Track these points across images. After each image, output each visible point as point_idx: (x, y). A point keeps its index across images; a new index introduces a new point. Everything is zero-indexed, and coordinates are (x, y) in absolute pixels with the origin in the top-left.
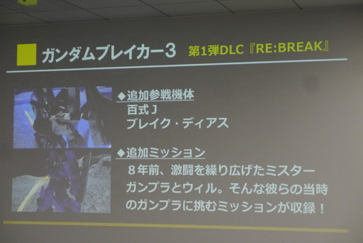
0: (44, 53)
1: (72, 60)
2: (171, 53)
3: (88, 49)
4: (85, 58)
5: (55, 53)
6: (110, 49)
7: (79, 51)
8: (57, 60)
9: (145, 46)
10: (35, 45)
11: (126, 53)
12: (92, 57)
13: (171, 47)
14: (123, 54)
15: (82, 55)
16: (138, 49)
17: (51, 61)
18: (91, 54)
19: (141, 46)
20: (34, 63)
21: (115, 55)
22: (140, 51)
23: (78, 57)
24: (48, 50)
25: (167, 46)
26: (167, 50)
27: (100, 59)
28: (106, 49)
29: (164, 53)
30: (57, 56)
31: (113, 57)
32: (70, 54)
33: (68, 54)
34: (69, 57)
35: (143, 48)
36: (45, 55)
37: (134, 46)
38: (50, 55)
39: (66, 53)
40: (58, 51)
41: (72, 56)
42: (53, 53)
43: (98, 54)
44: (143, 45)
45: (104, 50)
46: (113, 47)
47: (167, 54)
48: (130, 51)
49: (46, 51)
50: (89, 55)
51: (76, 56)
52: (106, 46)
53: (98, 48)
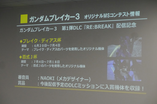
0: (30, 18)
1: (40, 21)
2: (78, 18)
3: (46, 16)
4: (45, 20)
5: (34, 18)
6: (55, 16)
7: (43, 18)
8: (35, 21)
9: (68, 15)
10: (27, 15)
11: (61, 18)
12: (48, 20)
13: (78, 15)
14: (60, 18)
15: (44, 19)
16: (65, 16)
17: (33, 22)
18: (48, 18)
19: (66, 15)
20: (27, 22)
21: (57, 19)
22: (66, 17)
23: (43, 20)
24: (32, 17)
25: (76, 15)
26: (76, 16)
27: (51, 20)
28: (53, 16)
29: (75, 18)
30: (35, 19)
31: (56, 20)
32: (40, 19)
33: (39, 19)
34: (39, 20)
35: (67, 16)
36: (31, 19)
37: (64, 15)
38: (32, 19)
39: (38, 18)
40: (35, 18)
41: (41, 20)
42: (33, 18)
43: (50, 18)
44: (67, 15)
45: (52, 17)
46: (56, 16)
47: (76, 18)
48: (62, 17)
49: (31, 17)
50: (47, 19)
51: (42, 20)
52: (53, 15)
53: (50, 16)
